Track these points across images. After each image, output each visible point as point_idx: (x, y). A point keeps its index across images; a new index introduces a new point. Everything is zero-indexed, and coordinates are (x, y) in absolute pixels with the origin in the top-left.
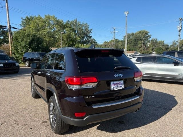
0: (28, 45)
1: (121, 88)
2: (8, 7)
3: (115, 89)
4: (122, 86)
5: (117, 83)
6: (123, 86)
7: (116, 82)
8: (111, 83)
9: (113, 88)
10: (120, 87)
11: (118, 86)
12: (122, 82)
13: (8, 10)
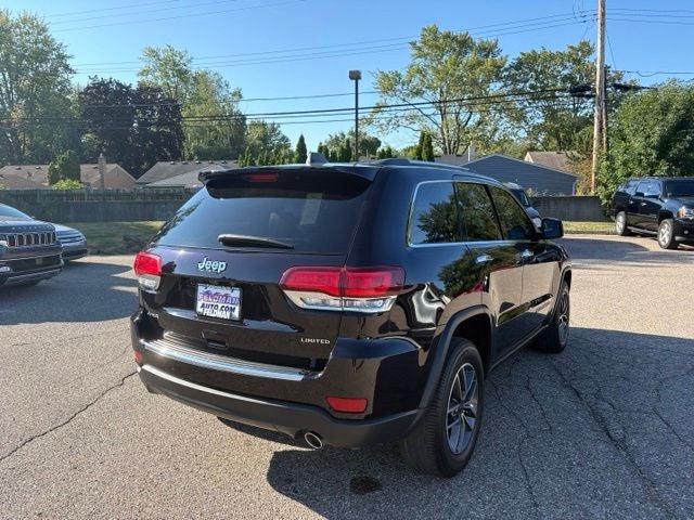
0: (653, 148)
1: (226, 315)
2: (603, 14)
3: (208, 312)
4: (233, 310)
5: (216, 294)
6: (237, 309)
7: (213, 289)
8: (200, 288)
9: (203, 306)
10: (227, 309)
11: (220, 306)
12: (236, 293)
13: (603, 24)
